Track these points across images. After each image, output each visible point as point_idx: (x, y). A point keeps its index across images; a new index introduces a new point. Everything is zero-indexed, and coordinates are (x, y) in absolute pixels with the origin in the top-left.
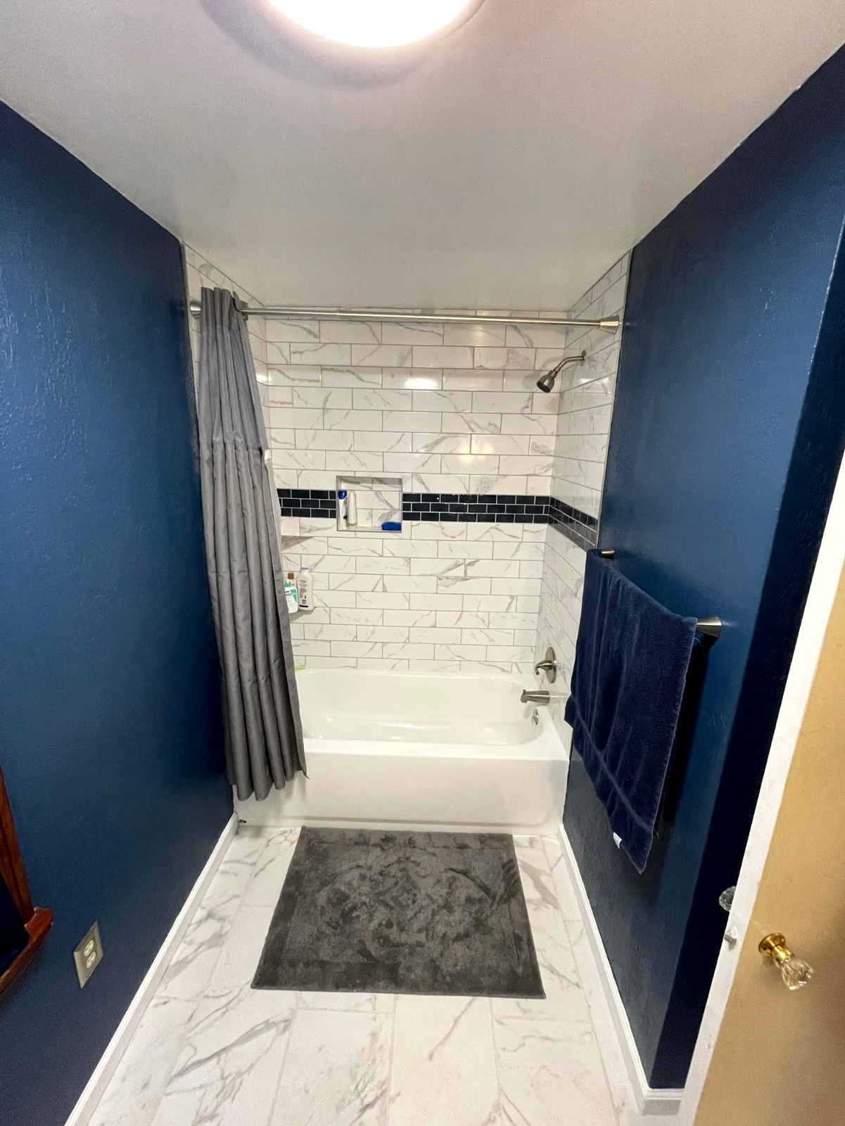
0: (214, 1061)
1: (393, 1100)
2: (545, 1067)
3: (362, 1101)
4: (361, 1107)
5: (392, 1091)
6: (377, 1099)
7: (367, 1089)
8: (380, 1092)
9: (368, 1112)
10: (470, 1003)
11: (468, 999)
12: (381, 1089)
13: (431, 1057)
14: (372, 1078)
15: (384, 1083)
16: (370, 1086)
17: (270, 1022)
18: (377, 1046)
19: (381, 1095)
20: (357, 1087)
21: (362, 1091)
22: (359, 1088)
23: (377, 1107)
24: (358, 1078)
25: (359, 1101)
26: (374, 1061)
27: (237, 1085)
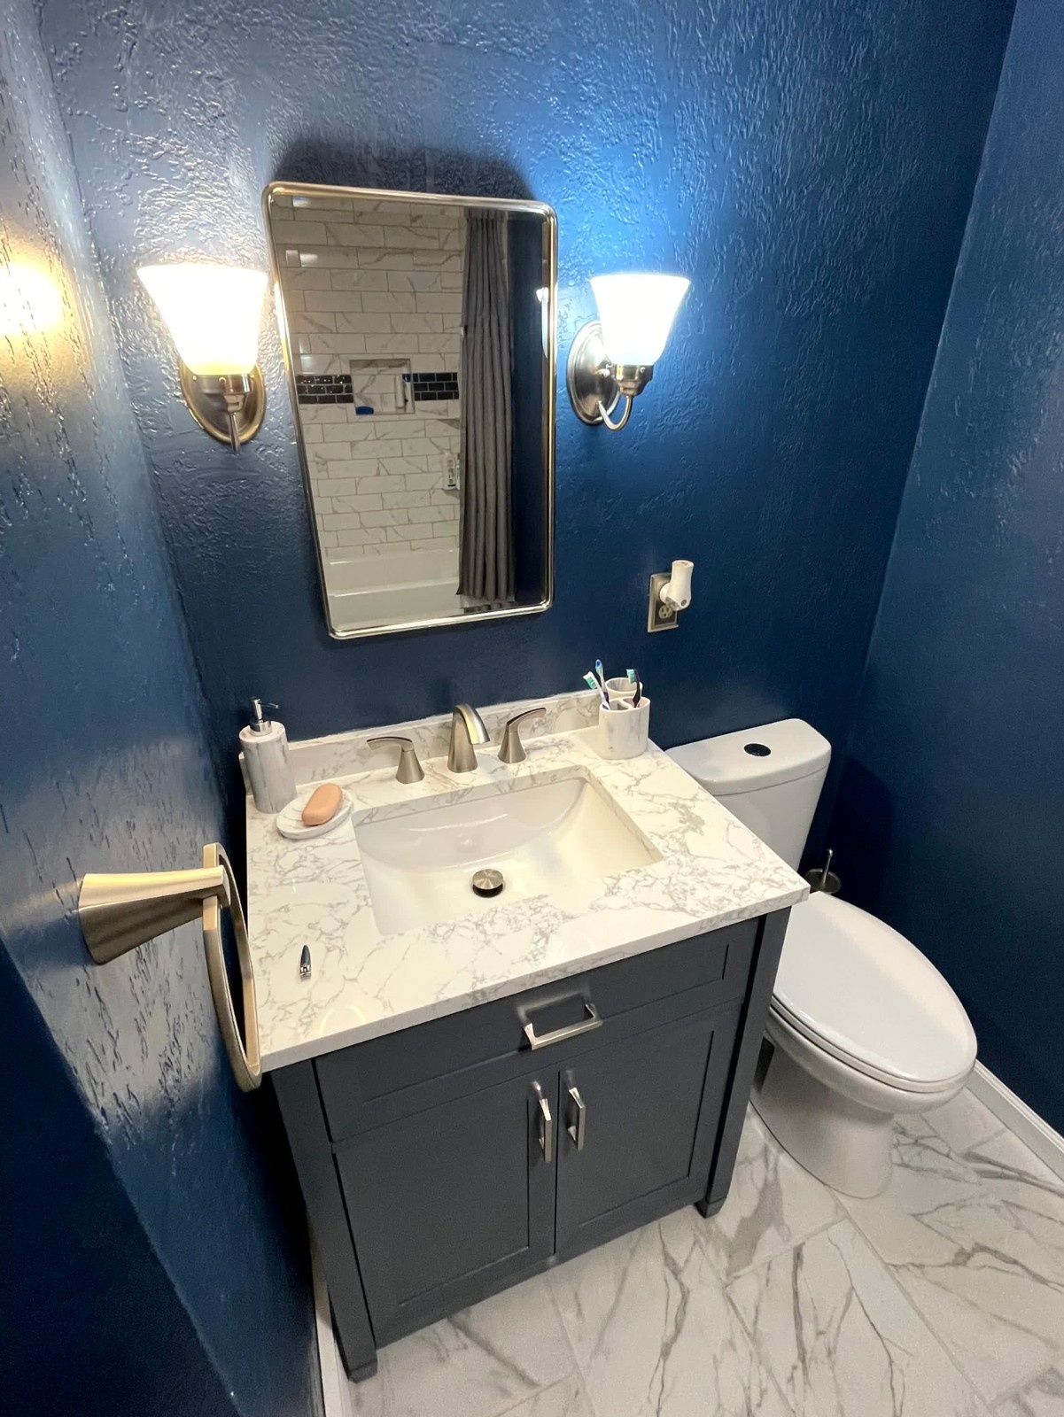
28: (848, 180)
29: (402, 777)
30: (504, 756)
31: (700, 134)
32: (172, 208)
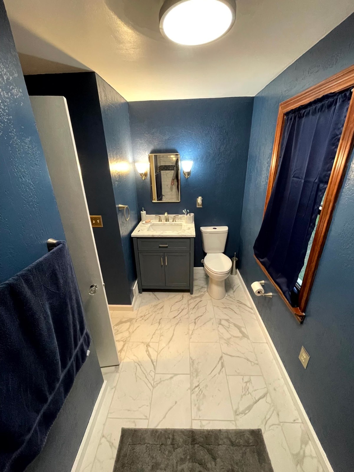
0: (257, 399)
1: (189, 389)
2: (134, 400)
3: (199, 388)
4: (199, 386)
5: (189, 391)
6: (195, 389)
7: (199, 391)
8: (194, 391)
9: (197, 385)
10: (158, 425)
11: (159, 427)
12: (193, 392)
13: (176, 403)
14: (197, 395)
15: (193, 393)
16: (197, 392)
17: (243, 414)
18: (197, 405)
19: (193, 390)
20: (202, 392)
21: (200, 391)
22: (201, 392)
23: (194, 387)
24: (202, 395)
25: (200, 388)
26: (197, 400)
27: (243, 390)
28: (225, 146)
29: (159, 221)
30: (173, 221)
31: (200, 143)
32: (140, 157)
